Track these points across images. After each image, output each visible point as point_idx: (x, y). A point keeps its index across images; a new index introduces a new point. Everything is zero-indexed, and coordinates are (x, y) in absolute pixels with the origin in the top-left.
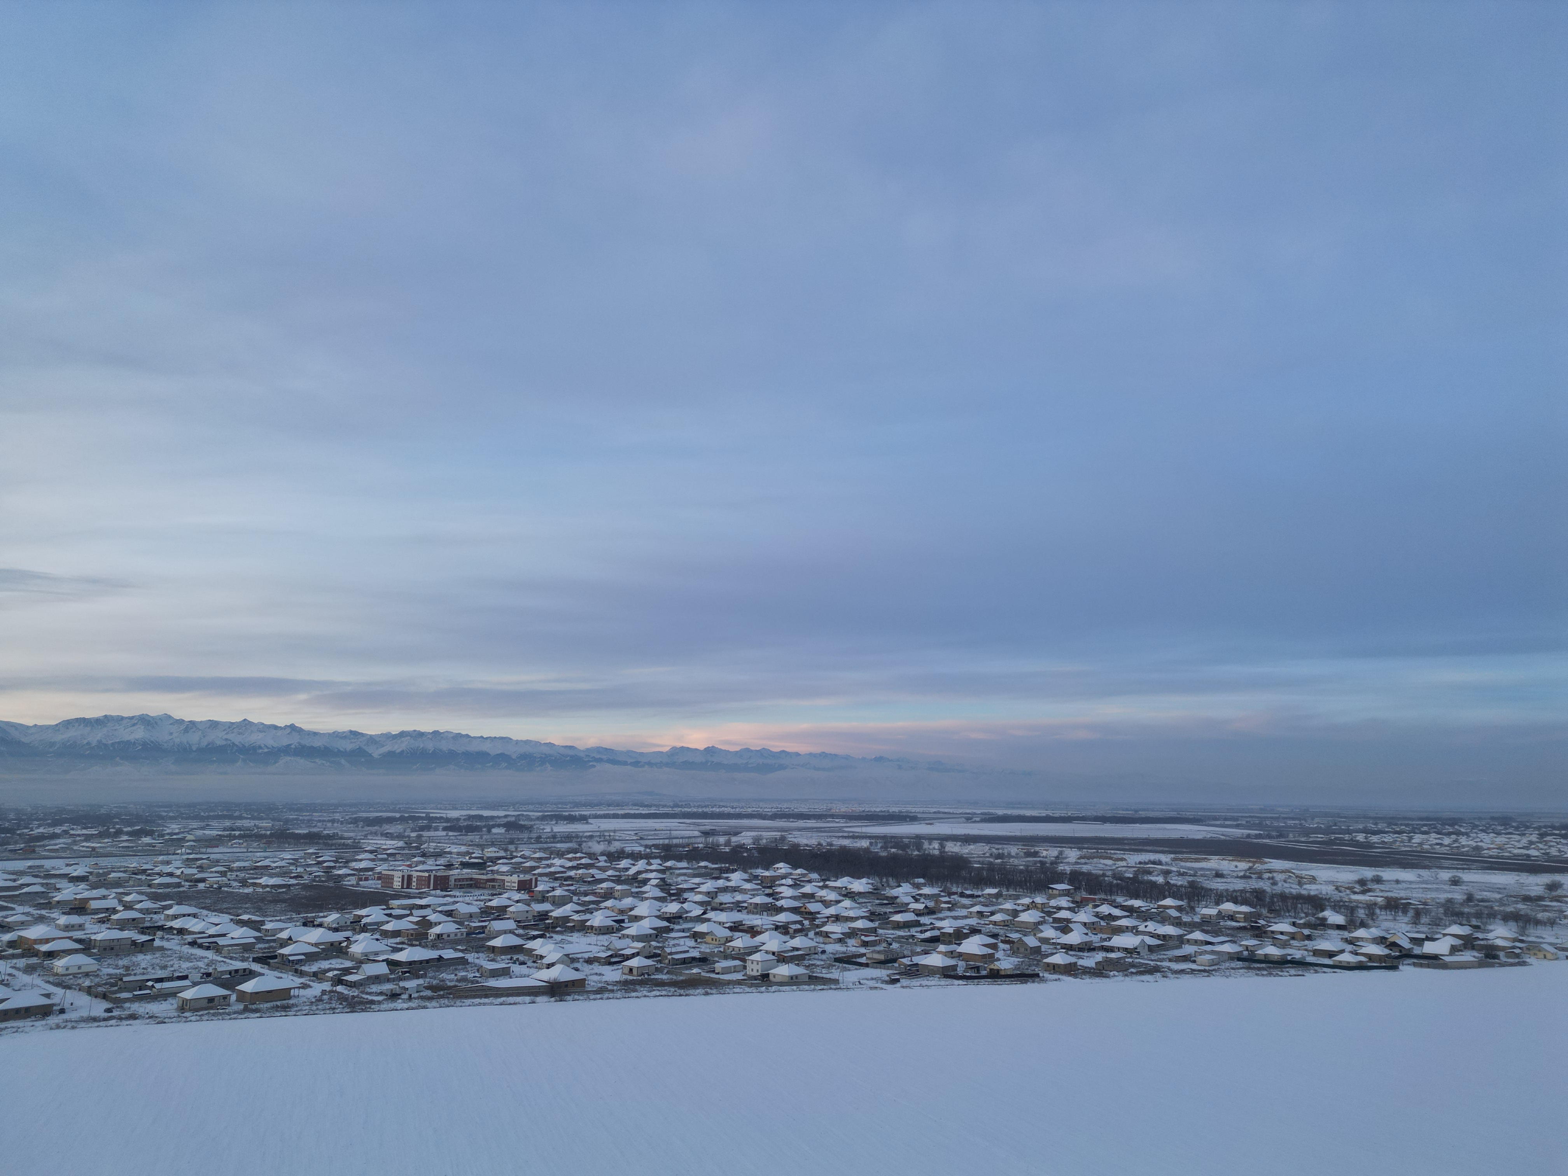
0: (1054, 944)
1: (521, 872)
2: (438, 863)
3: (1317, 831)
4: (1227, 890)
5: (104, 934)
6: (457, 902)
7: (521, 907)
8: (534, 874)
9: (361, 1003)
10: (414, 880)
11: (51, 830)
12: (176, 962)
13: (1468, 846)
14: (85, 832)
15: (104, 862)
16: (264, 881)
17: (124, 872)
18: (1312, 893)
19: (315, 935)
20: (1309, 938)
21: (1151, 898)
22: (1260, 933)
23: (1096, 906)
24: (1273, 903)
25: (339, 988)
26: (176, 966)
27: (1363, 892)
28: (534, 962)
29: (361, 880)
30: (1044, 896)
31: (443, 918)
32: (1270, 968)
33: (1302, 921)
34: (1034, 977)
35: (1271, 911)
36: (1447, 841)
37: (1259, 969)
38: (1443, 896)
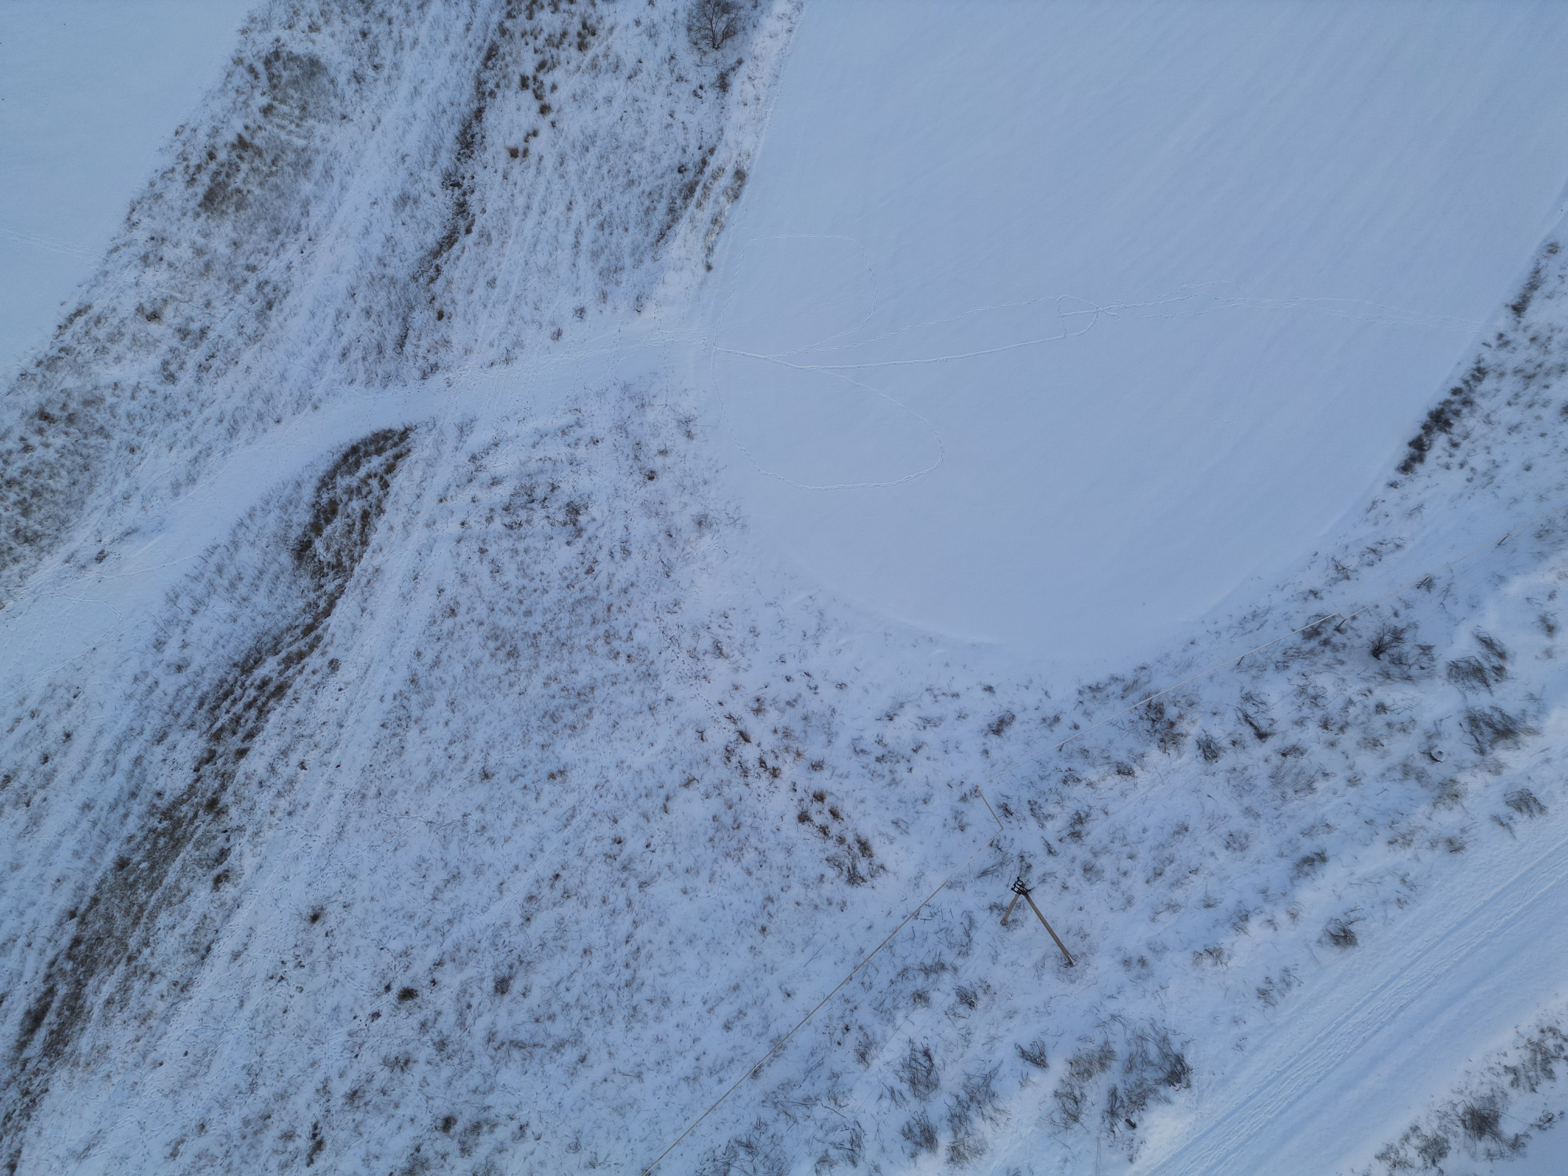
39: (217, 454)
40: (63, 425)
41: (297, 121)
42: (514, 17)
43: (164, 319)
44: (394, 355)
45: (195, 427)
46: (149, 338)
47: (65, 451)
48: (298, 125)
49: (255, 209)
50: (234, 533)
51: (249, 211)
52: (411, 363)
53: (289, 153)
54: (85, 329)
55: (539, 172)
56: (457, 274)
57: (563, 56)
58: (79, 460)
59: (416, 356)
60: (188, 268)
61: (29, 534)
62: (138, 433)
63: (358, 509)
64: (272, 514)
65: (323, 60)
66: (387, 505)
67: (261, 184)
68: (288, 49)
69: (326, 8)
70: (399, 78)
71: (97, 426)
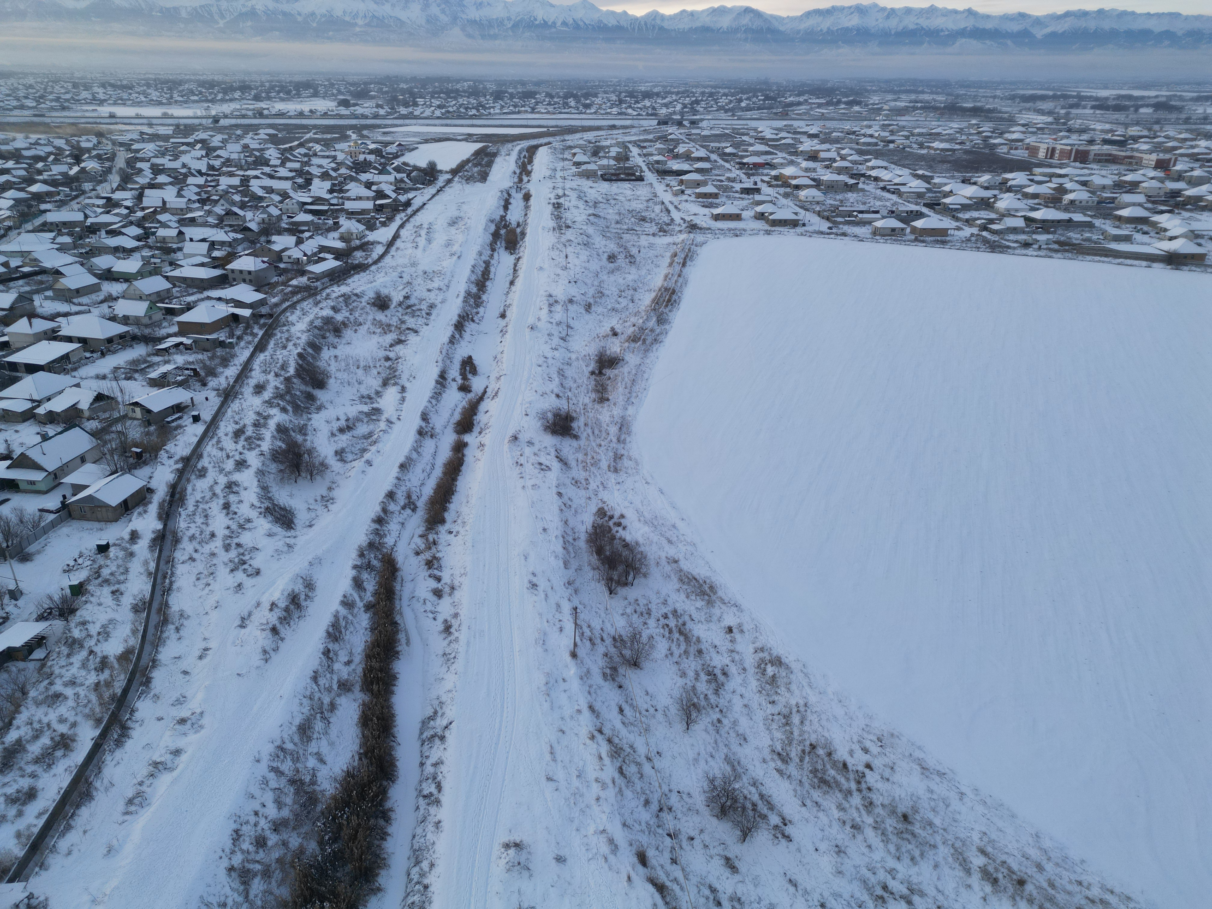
1: (1162, 151)
2: (1081, 138)
5: (827, 176)
6: (1093, 174)
7: (1155, 184)
8: (1175, 154)
9: (1000, 246)
10: (1058, 152)
11: (797, 99)
12: (872, 200)
14: (817, 101)
15: (831, 124)
16: (936, 145)
17: (842, 132)
19: (970, 191)
25: (984, 233)
26: (872, 204)
28: (1157, 233)
29: (1011, 149)
31: (1078, 187)
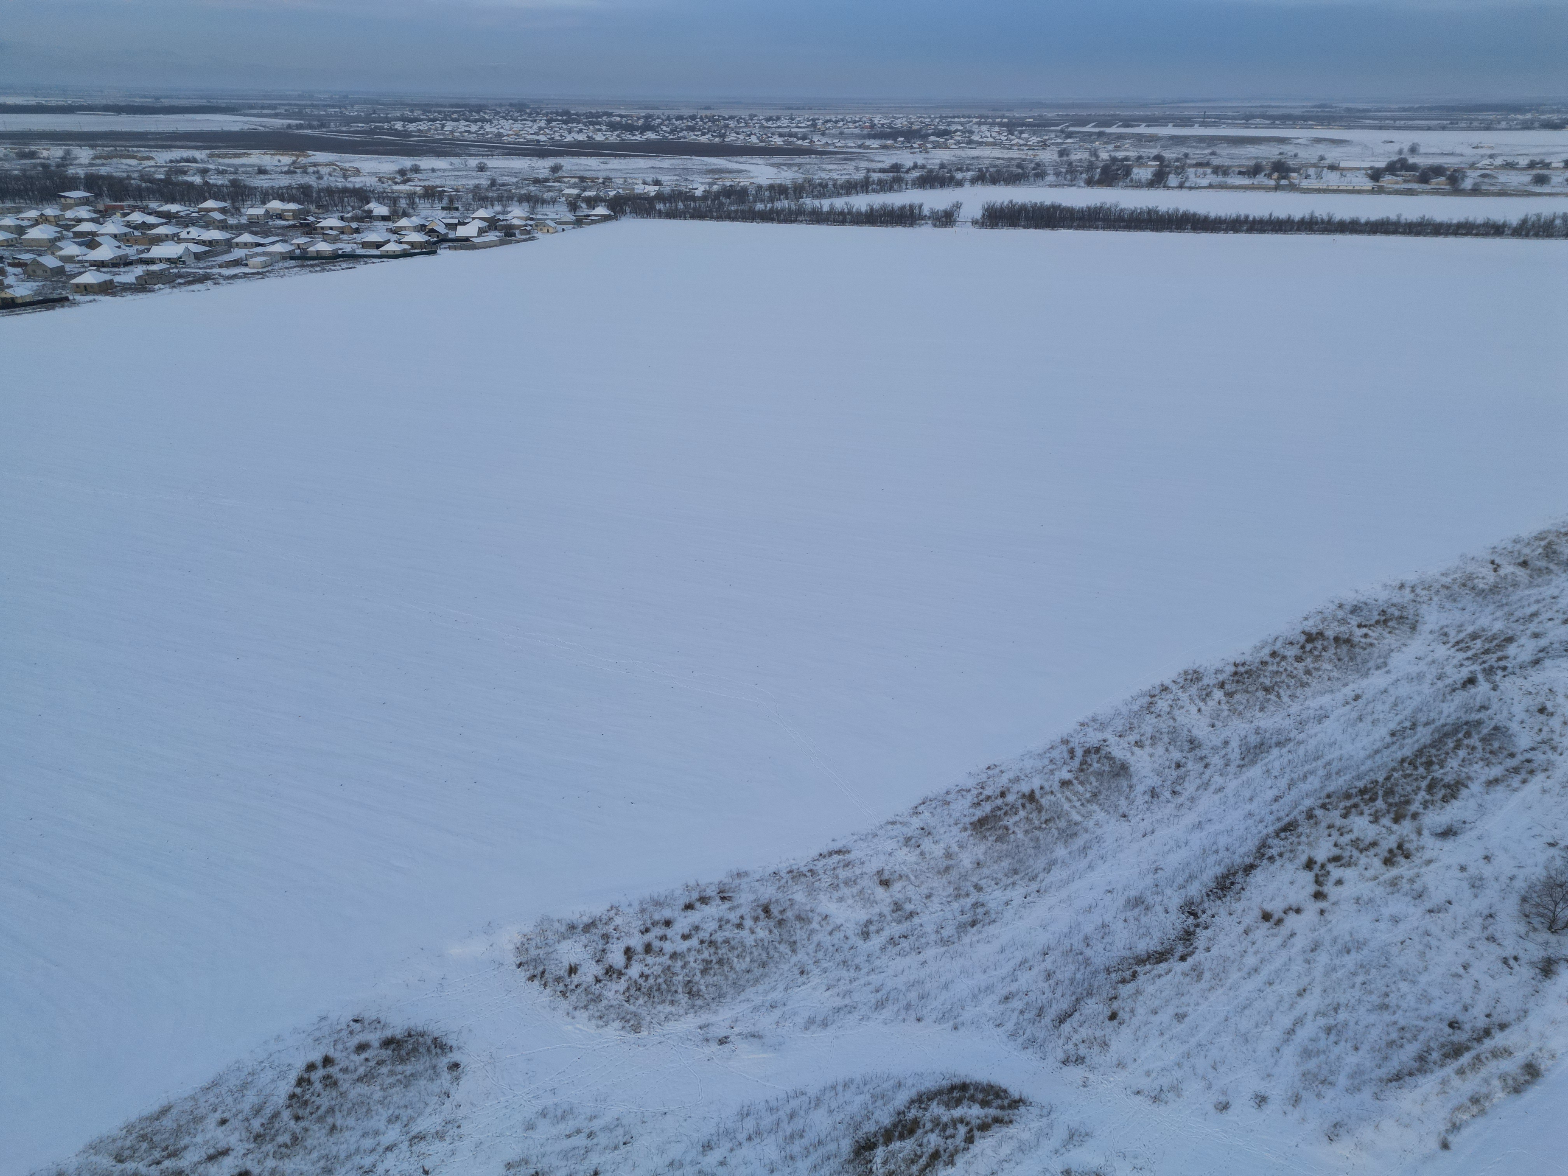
0: (79, 262)
3: (357, 119)
4: (272, 187)
13: (491, 133)
18: (357, 186)
20: (357, 231)
21: (190, 201)
22: (310, 230)
23: (125, 215)
24: (319, 197)
27: (404, 182)
30: (56, 207)
32: (322, 263)
33: (349, 215)
34: (62, 301)
35: (319, 207)
36: (474, 128)
37: (312, 266)
38: (472, 183)
39: (856, 1015)
40: (773, 924)
41: (1084, 801)
42: (1328, 810)
43: (891, 889)
44: (1050, 1025)
45: (855, 984)
46: (872, 898)
47: (760, 944)
48: (1082, 805)
49: (1010, 847)
50: (824, 1091)
51: (1005, 846)
52: (1061, 1042)
53: (1063, 820)
54: (835, 865)
55: (1284, 945)
56: (1150, 989)
57: (1363, 860)
58: (764, 956)
59: (1069, 1039)
60: (932, 863)
61: (694, 989)
62: (815, 962)
63: (933, 1145)
64: (862, 1096)
65: (1132, 769)
66: (960, 1160)
67: (1026, 832)
68: (1109, 750)
69: (1157, 735)
70: (1190, 809)
71: (794, 938)
